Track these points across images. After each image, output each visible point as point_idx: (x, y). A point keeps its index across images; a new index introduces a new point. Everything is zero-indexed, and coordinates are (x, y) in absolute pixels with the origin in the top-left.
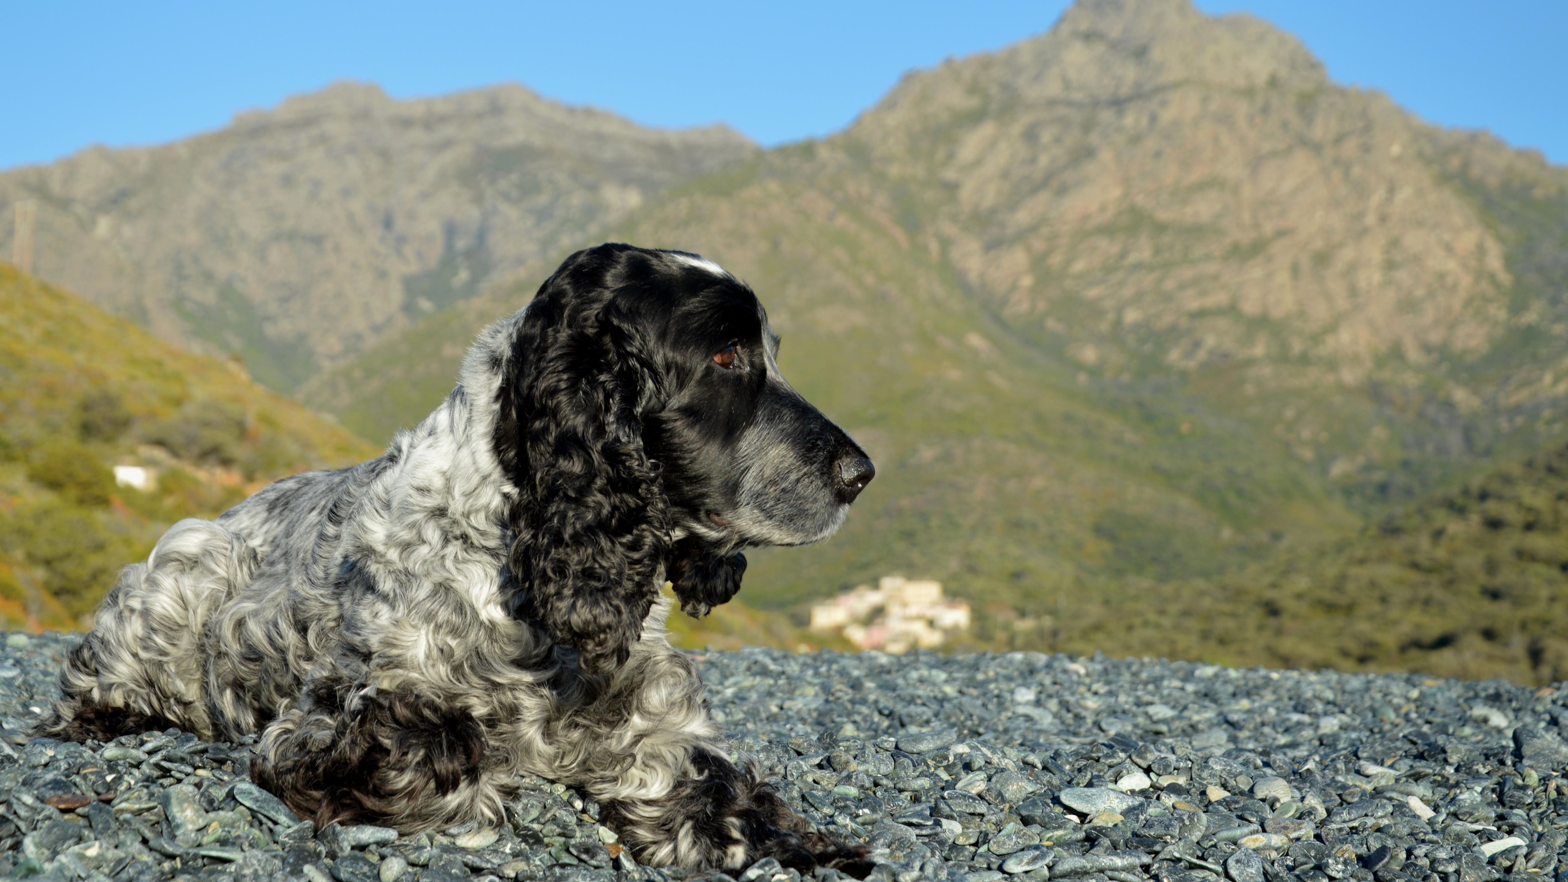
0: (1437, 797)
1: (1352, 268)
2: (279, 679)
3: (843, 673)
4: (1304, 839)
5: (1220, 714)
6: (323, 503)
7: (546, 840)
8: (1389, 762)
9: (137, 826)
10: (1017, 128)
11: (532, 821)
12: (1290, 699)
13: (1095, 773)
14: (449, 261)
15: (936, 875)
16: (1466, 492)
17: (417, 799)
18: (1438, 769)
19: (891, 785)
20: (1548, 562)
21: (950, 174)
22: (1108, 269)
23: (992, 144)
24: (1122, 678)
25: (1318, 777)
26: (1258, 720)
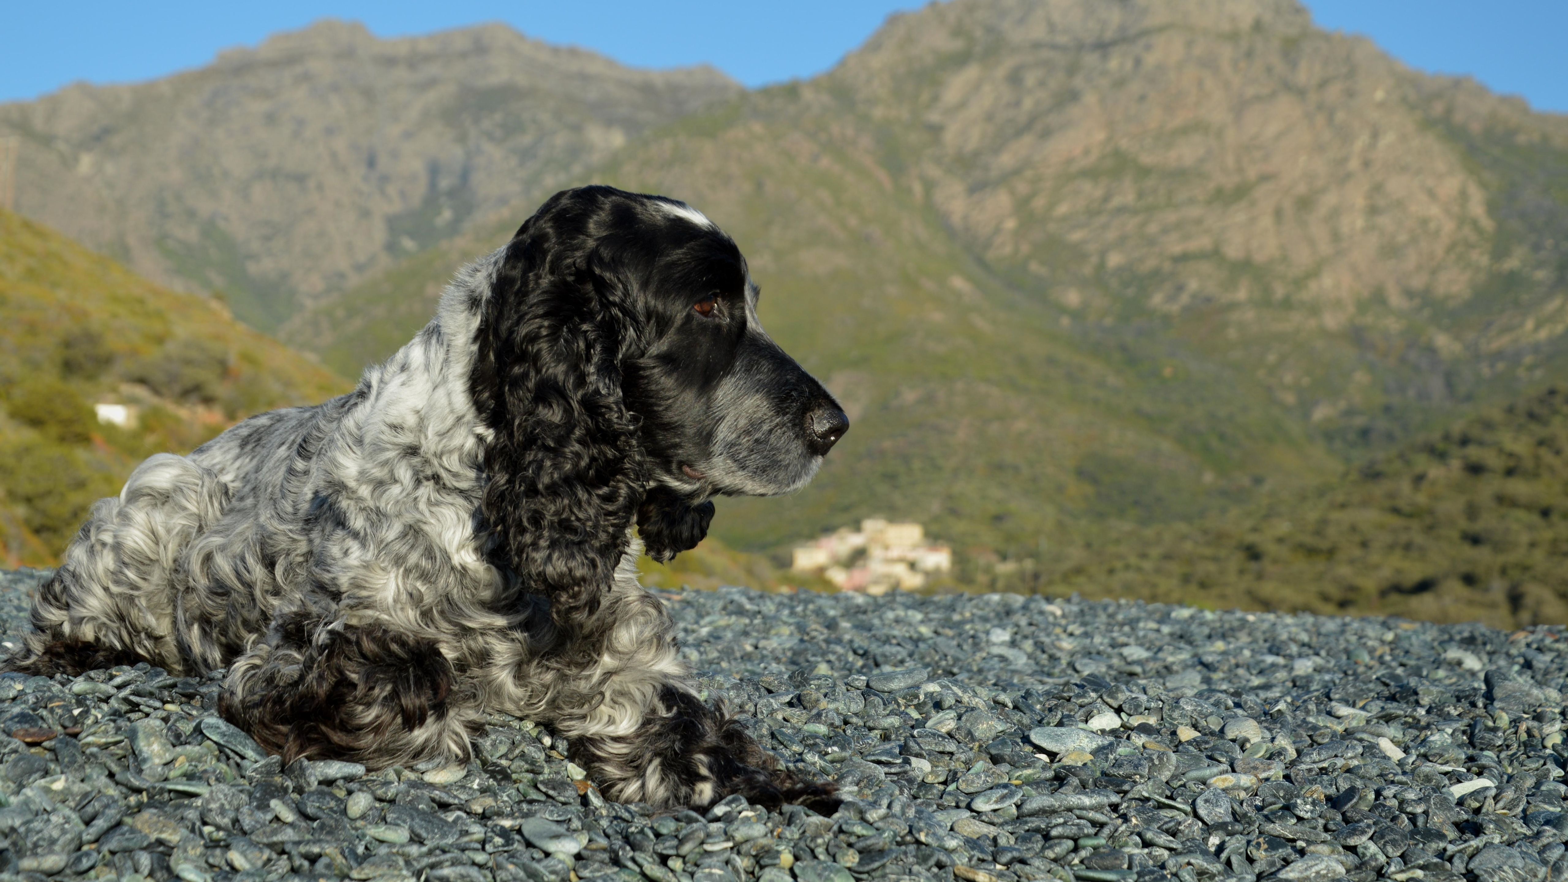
0: (1407, 738)
1: (1335, 213)
2: (246, 614)
3: (819, 612)
4: (1273, 779)
5: (1195, 655)
6: (292, 438)
7: (514, 776)
8: (1361, 704)
9: (104, 759)
10: (1001, 72)
11: (501, 757)
12: (1266, 641)
13: (1066, 713)
14: (432, 200)
15: (903, 813)
16: (1447, 437)
17: (384, 734)
18: (1410, 710)
19: (861, 723)
20: (1528, 507)
21: (934, 117)
22: (1092, 212)
23: (977, 87)
24: (1098, 620)
25: (1289, 718)
26: (1233, 661)
